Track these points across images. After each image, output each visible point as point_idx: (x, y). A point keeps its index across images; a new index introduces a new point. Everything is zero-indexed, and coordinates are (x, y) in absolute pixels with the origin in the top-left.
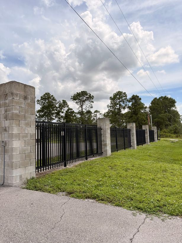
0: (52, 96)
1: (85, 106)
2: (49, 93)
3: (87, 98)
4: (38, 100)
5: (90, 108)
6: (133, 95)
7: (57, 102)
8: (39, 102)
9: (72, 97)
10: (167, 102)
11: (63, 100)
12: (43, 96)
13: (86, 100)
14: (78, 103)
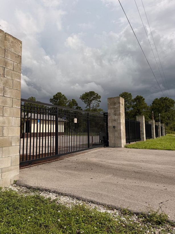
0: (64, 95)
1: (92, 105)
2: (60, 93)
3: (94, 97)
4: (51, 99)
5: (97, 107)
6: (138, 96)
7: (67, 101)
8: (51, 100)
9: (81, 97)
10: (168, 102)
11: (72, 99)
12: (55, 95)
13: (93, 99)
14: (86, 102)
